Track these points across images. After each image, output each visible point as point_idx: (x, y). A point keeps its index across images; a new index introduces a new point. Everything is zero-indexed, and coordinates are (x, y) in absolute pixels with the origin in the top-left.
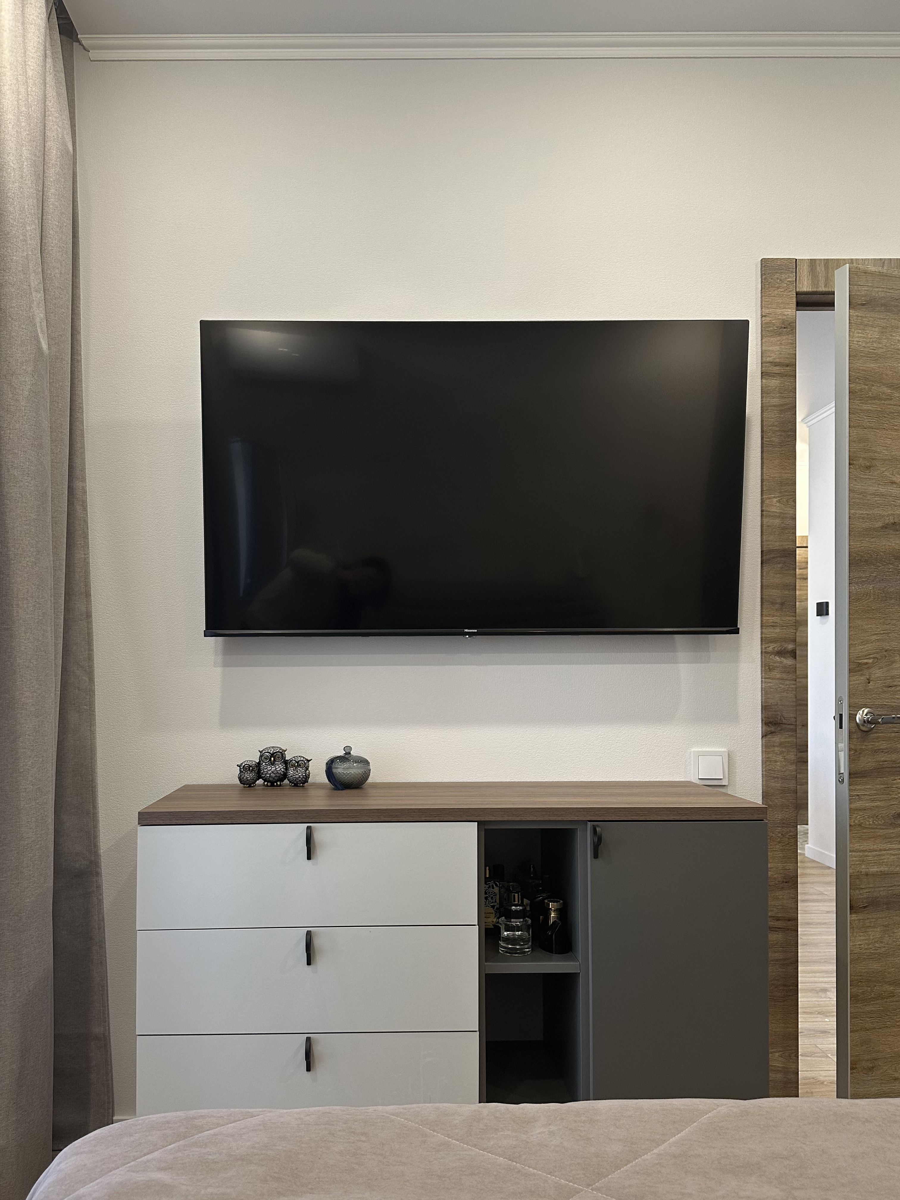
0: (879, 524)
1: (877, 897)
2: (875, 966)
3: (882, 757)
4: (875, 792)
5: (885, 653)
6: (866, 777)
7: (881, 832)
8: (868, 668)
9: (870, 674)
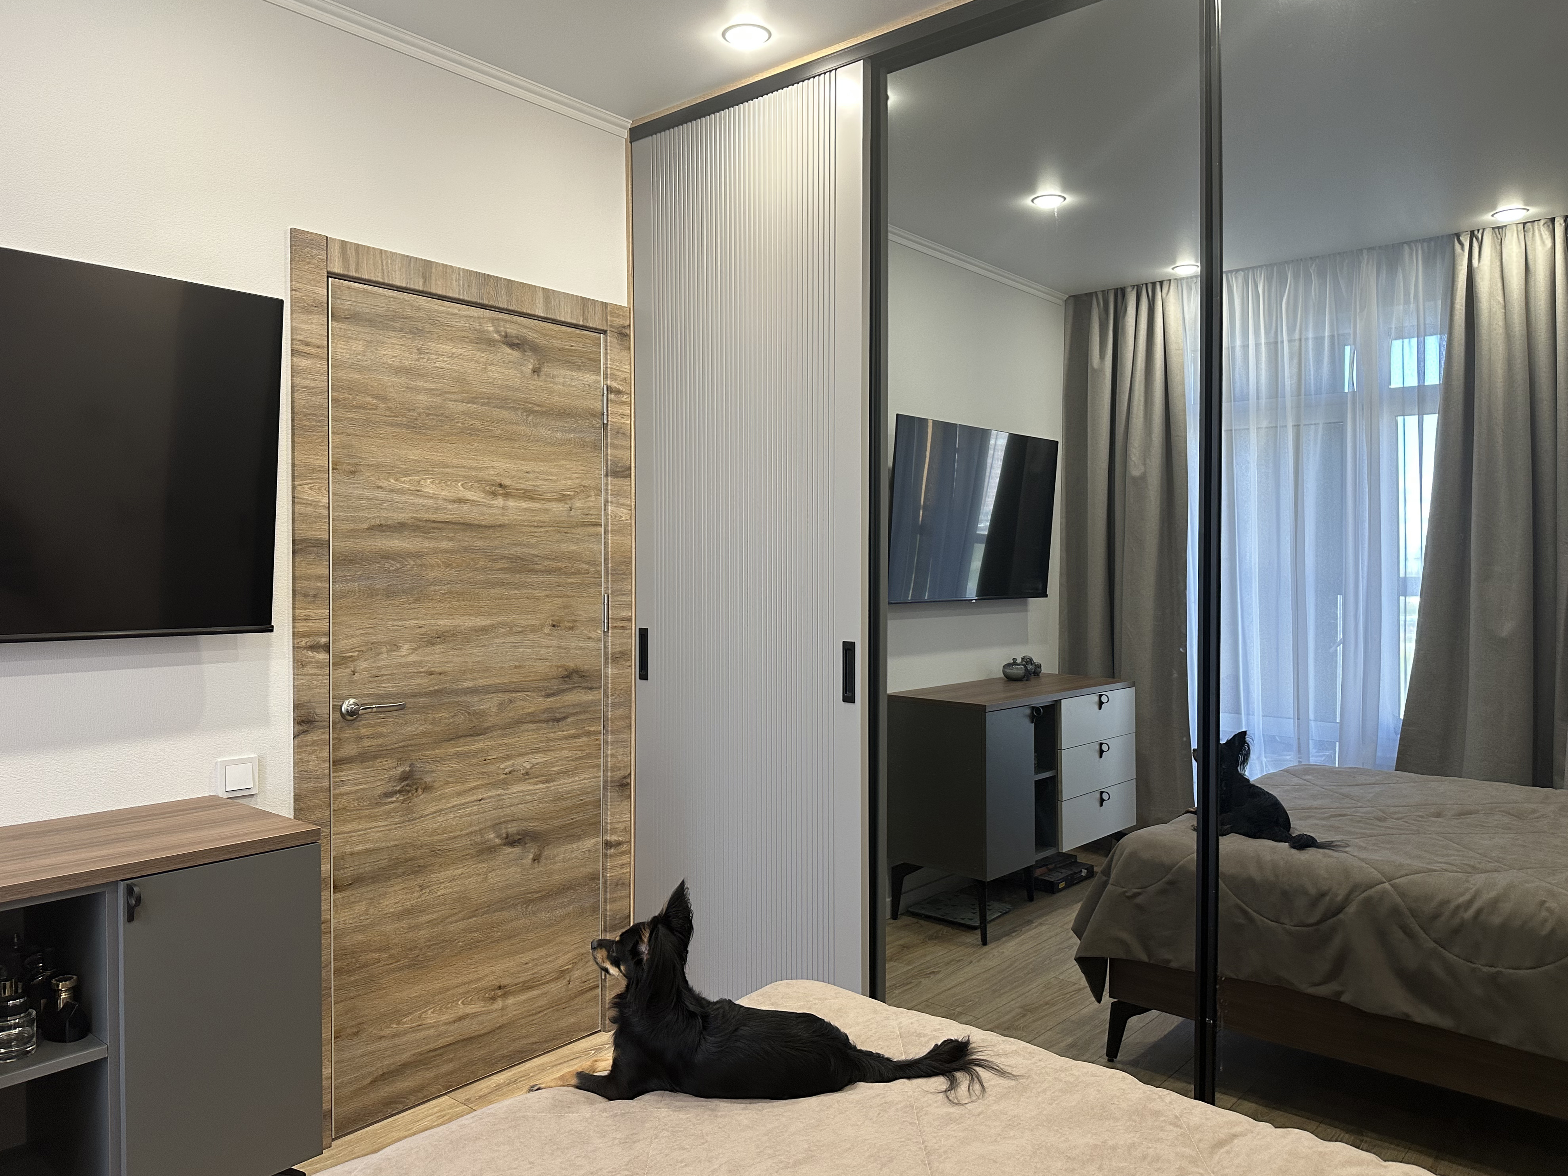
0: (366, 526)
1: (362, 874)
2: (361, 937)
3: (366, 743)
4: (360, 776)
5: (371, 646)
6: (351, 763)
7: (367, 812)
8: (354, 661)
9: (355, 667)
